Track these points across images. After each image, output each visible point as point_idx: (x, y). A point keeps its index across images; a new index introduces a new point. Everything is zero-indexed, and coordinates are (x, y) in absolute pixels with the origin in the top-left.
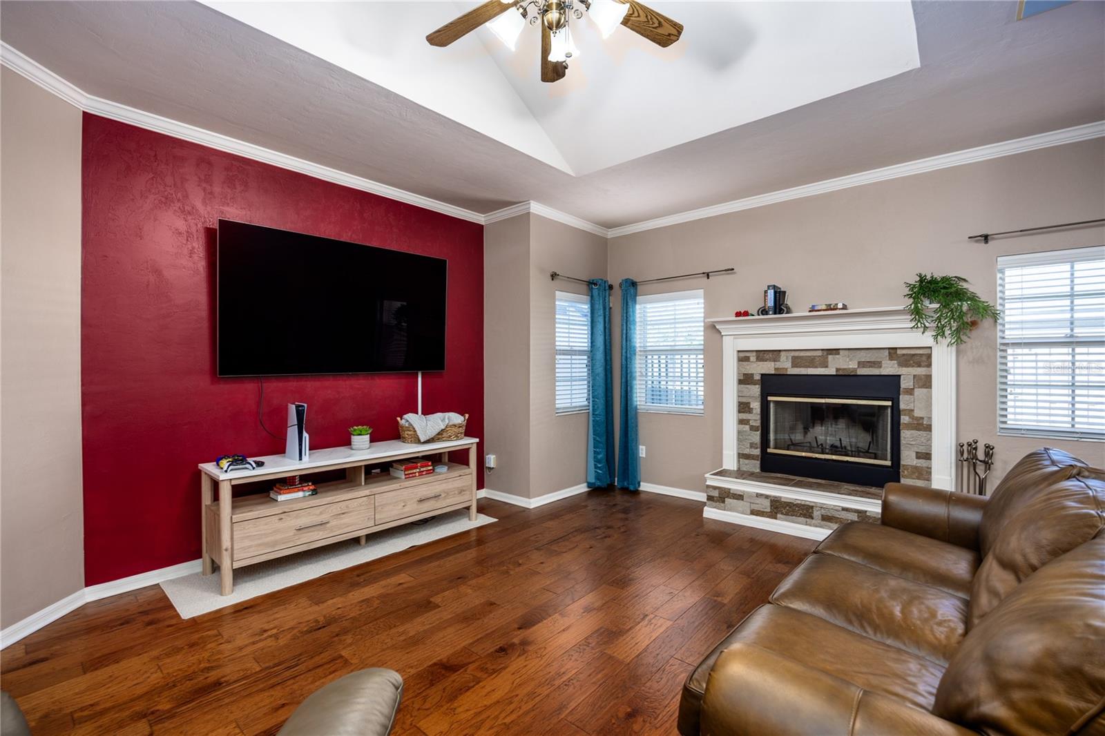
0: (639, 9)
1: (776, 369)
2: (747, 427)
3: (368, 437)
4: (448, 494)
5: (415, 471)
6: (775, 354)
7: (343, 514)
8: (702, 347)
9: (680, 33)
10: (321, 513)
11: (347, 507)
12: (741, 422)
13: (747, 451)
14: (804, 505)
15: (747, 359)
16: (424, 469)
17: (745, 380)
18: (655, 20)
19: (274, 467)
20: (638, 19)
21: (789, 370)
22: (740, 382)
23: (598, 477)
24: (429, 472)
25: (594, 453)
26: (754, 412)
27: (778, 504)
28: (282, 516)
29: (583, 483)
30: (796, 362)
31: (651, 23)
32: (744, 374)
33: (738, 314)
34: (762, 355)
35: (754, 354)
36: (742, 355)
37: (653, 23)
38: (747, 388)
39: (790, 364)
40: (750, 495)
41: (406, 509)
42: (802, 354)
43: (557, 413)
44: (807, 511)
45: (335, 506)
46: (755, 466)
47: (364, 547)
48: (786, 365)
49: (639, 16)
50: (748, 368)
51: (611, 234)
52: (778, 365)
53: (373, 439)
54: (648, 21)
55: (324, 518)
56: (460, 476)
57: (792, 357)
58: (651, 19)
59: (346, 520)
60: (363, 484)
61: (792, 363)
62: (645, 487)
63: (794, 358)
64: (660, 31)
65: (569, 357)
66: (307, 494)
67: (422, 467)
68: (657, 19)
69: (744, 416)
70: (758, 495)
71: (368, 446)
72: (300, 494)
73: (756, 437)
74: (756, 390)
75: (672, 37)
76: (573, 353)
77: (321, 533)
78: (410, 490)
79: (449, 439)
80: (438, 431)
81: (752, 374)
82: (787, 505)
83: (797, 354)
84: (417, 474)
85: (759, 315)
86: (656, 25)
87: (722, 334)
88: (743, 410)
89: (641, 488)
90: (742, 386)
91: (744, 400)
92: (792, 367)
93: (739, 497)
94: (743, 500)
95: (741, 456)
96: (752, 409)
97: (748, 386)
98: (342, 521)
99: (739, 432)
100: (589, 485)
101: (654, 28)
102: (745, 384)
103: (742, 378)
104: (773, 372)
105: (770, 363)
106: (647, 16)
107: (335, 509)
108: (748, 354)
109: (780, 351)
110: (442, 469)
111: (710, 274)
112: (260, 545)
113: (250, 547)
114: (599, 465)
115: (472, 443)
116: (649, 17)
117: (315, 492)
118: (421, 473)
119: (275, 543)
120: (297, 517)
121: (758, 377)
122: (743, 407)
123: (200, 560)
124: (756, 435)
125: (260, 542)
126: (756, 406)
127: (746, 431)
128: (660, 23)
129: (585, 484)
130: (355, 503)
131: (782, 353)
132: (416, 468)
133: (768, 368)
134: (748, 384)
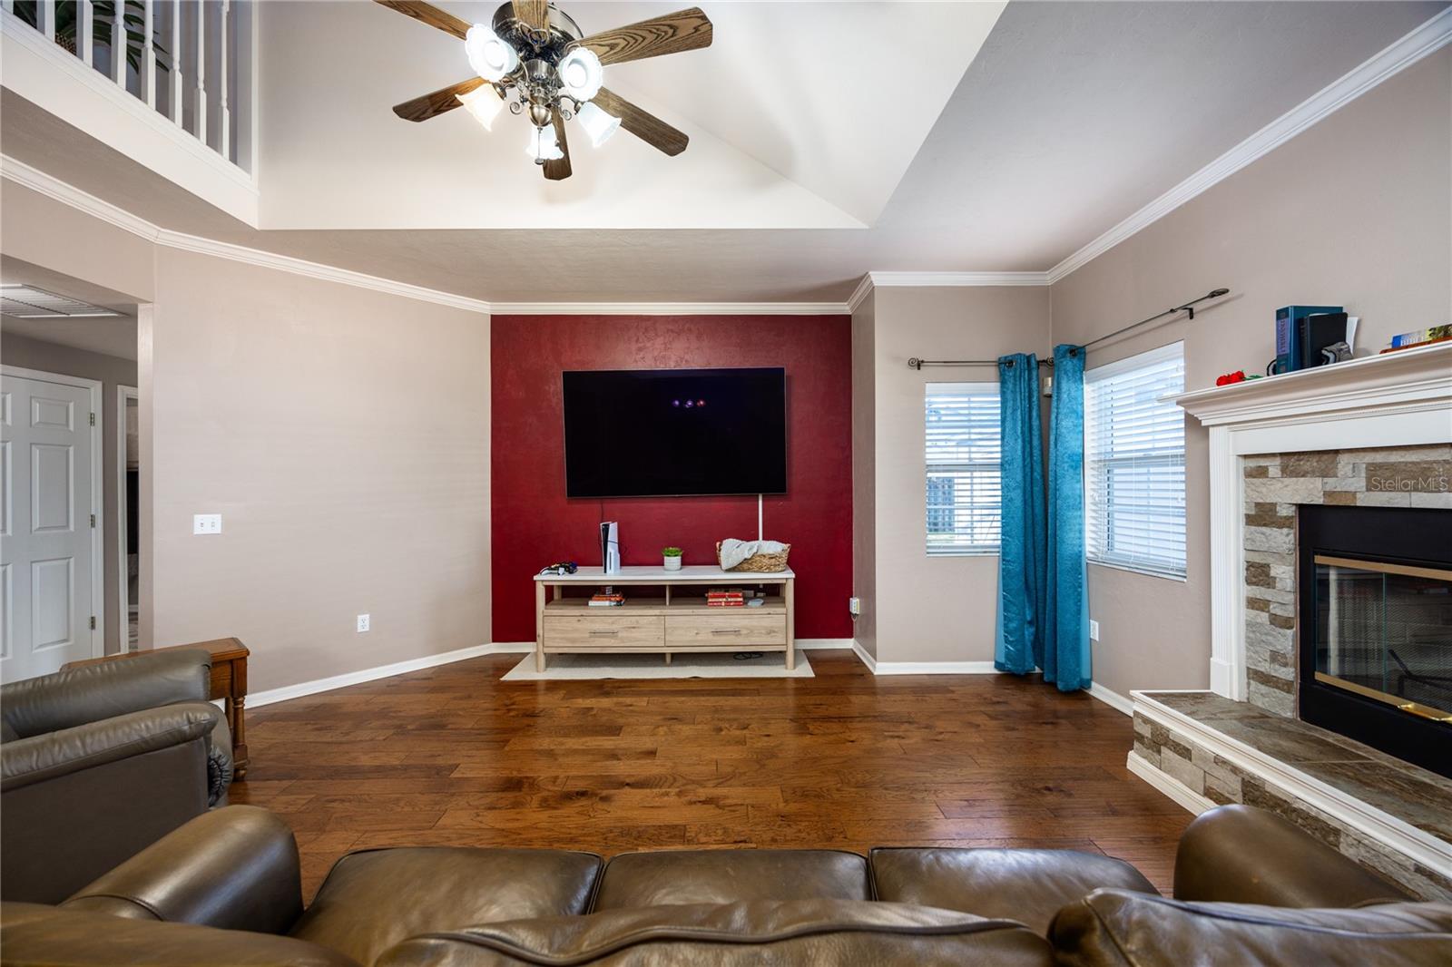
0: (635, 32)
1: (1326, 494)
2: (1263, 617)
3: (679, 558)
4: (752, 631)
5: (720, 600)
6: (1326, 458)
7: (634, 628)
8: (1182, 451)
9: (704, 18)
10: (613, 623)
11: (637, 622)
12: (1253, 603)
13: (1265, 667)
14: (1316, 819)
15: (1261, 472)
16: (732, 599)
17: (1261, 516)
18: (666, 28)
19: (585, 576)
20: (646, 42)
21: (1358, 495)
22: (1250, 520)
23: (1008, 655)
24: (737, 604)
25: (1005, 620)
26: (1278, 585)
27: (1257, 793)
28: (580, 618)
29: (989, 660)
30: (1378, 475)
31: (663, 34)
32: (1257, 504)
33: (1222, 381)
34: (1294, 462)
35: (1278, 461)
36: (1253, 463)
37: (666, 33)
38: (1263, 534)
39: (1363, 483)
40: (1204, 757)
41: (699, 638)
42: (1395, 458)
43: (928, 553)
44: (1325, 837)
45: (625, 619)
46: (1285, 706)
47: (669, 666)
48: (1353, 486)
49: (644, 38)
50: (1264, 490)
51: (1049, 278)
52: (1331, 484)
53: (684, 563)
54: (659, 35)
55: (615, 627)
56: (769, 614)
57: (1369, 465)
58: (658, 30)
59: (635, 634)
60: (668, 603)
61: (1368, 479)
62: (1099, 691)
63: (1373, 469)
64: (681, 34)
65: (968, 474)
66: (613, 604)
67: (730, 596)
68: (664, 25)
69: (1260, 592)
70: (1219, 761)
71: (680, 567)
72: (607, 603)
73: (1287, 642)
74: (1285, 539)
75: (703, 29)
76: (974, 468)
77: (613, 641)
78: (705, 618)
79: (760, 570)
80: (741, 560)
81: (1274, 505)
82: (1280, 806)
83: (1379, 458)
84: (723, 604)
85: (1268, 375)
86: (670, 32)
87: (1204, 423)
88: (1254, 580)
89: (1092, 693)
90: (1253, 528)
91: (1257, 559)
92: (1368, 490)
93: (1184, 751)
94: (1190, 760)
95: (1255, 675)
96: (1275, 578)
97: (1264, 529)
98: (633, 635)
99: (1249, 625)
100: (998, 665)
101: (672, 36)
102: (1259, 525)
103: (1253, 513)
104: (1320, 501)
105: (1312, 480)
106: (650, 31)
107: (627, 622)
108: (1263, 463)
109: (1337, 452)
110: (755, 604)
111: (1196, 308)
112: (562, 639)
113: (555, 638)
114: (1011, 639)
115: (787, 579)
116: (655, 31)
117: (619, 604)
118: (728, 604)
119: (574, 640)
120: (592, 622)
121: (1289, 511)
122: (1257, 573)
123: (534, 644)
124: (1284, 636)
125: (562, 636)
126: (1285, 574)
127: (1262, 624)
128: (671, 26)
129: (993, 663)
130: (646, 620)
131: (1344, 460)
132: (724, 597)
133: (1311, 490)
134: (1265, 525)
